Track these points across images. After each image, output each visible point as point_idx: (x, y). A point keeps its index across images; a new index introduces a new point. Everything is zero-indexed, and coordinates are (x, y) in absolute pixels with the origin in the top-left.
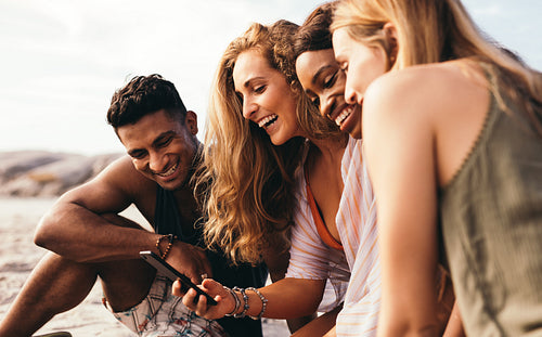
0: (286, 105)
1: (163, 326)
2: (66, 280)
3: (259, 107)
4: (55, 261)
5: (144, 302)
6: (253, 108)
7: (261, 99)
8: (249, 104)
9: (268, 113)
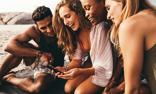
0: (77, 20)
1: (40, 69)
2: (15, 60)
3: (69, 22)
4: (11, 56)
5: (34, 63)
6: (68, 22)
7: (70, 20)
8: (66, 21)
9: (71, 23)
